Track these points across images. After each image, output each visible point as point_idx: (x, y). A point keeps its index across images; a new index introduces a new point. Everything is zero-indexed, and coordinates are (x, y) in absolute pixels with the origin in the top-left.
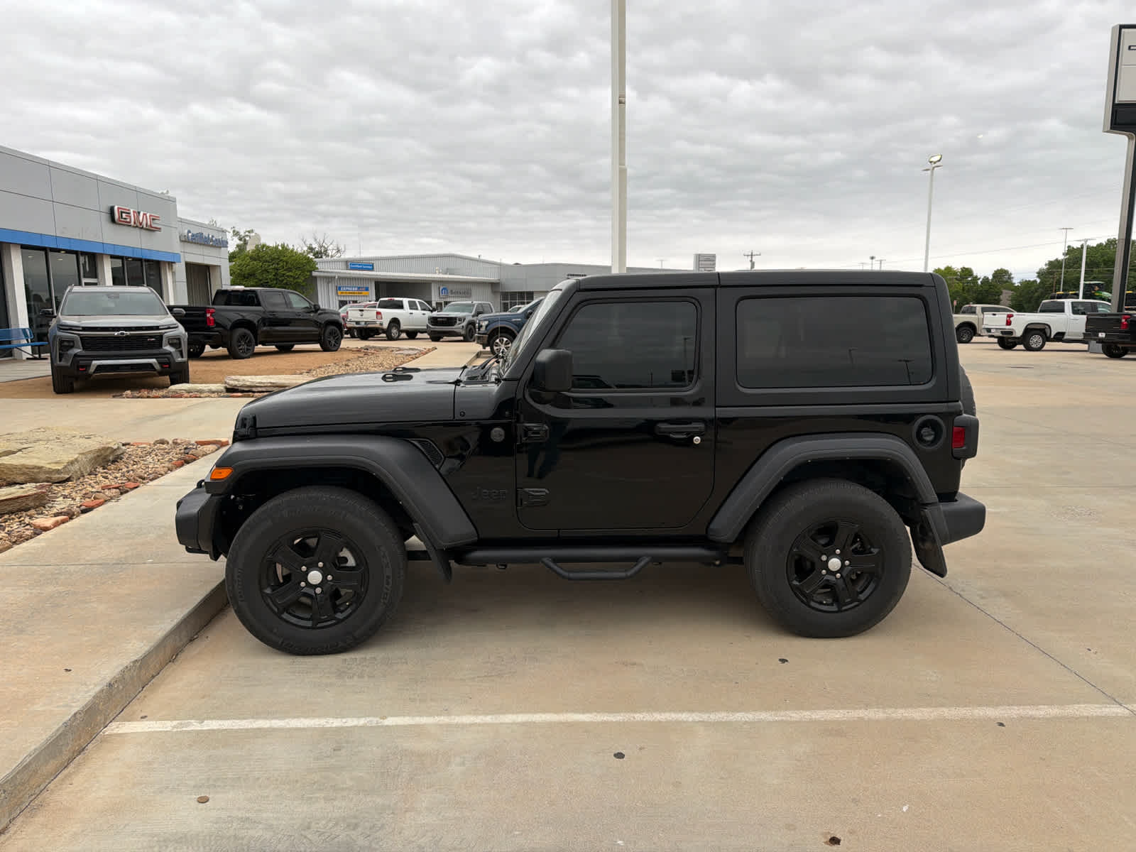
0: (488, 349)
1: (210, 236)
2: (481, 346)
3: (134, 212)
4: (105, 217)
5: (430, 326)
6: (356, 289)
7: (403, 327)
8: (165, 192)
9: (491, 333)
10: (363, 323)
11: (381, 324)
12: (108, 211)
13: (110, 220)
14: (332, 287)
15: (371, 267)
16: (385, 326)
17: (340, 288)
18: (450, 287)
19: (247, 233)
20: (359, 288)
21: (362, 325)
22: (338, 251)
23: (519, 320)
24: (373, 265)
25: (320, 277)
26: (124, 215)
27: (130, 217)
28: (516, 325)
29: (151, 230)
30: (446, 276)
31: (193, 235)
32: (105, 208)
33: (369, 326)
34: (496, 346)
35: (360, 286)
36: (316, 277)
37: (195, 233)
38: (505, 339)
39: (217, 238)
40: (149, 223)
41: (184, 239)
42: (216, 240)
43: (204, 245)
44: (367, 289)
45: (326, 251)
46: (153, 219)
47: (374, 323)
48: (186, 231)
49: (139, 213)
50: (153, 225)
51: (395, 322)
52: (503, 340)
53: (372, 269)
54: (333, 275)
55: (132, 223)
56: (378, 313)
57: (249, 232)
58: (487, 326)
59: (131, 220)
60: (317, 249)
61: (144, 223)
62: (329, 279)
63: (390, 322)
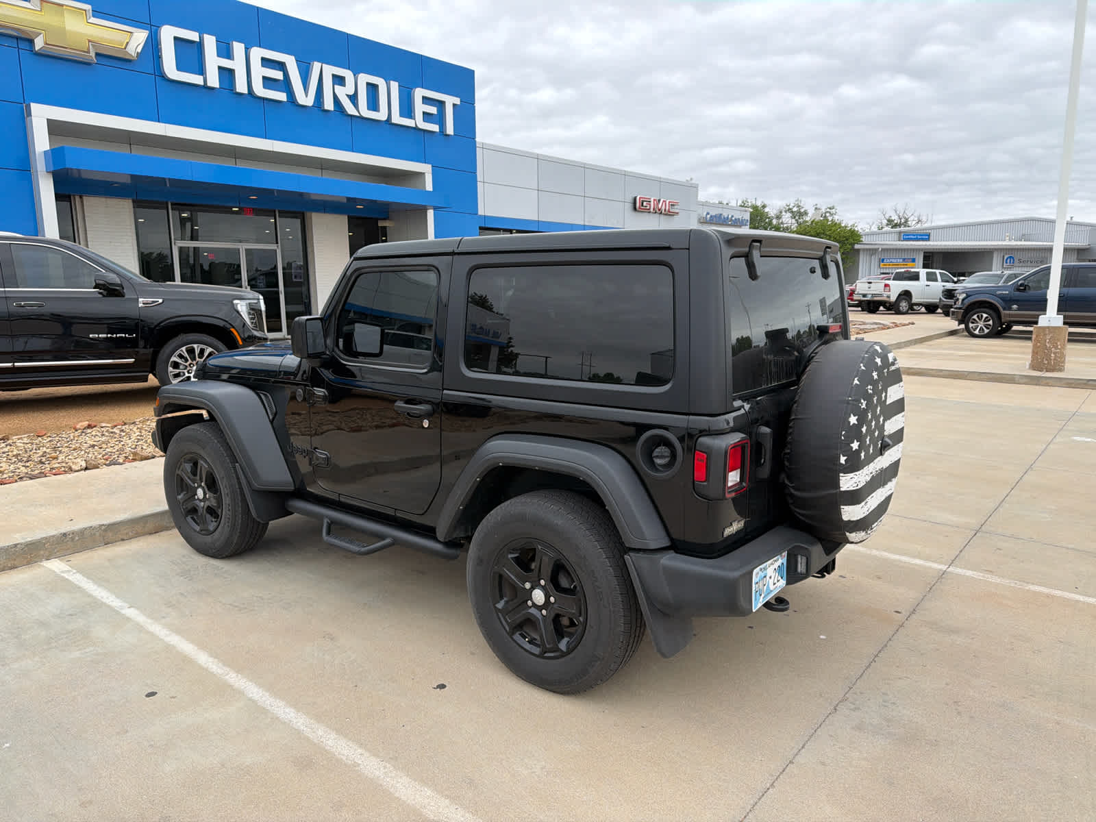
0: (963, 326)
1: (730, 216)
2: (957, 323)
3: (654, 200)
4: (629, 206)
5: (943, 299)
6: (901, 260)
7: (914, 300)
8: (689, 179)
9: (967, 308)
10: (870, 296)
11: (889, 297)
12: (632, 201)
13: (633, 207)
14: (875, 260)
15: (927, 237)
16: (893, 299)
17: (883, 260)
18: (1017, 256)
19: (828, 210)
20: (904, 259)
21: (869, 298)
22: (919, 221)
23: (1007, 292)
24: (929, 236)
25: (864, 250)
26: (645, 203)
27: (650, 204)
28: (1001, 298)
29: (670, 214)
30: (1019, 243)
31: (711, 216)
32: (630, 199)
33: (875, 299)
34: (973, 323)
35: (906, 257)
36: (858, 250)
37: (714, 214)
38: (985, 315)
39: (737, 217)
40: (667, 208)
41: (702, 221)
42: (736, 219)
43: (724, 225)
44: (914, 260)
45: (907, 221)
46: (672, 205)
47: (881, 295)
48: (705, 214)
49: (659, 201)
50: (671, 211)
51: (906, 295)
52: (982, 316)
53: (928, 239)
54: (876, 247)
55: (652, 210)
56: (886, 285)
57: (830, 209)
58: (963, 300)
59: (650, 206)
60: (896, 222)
61: (663, 208)
62: (872, 252)
63: (900, 295)
